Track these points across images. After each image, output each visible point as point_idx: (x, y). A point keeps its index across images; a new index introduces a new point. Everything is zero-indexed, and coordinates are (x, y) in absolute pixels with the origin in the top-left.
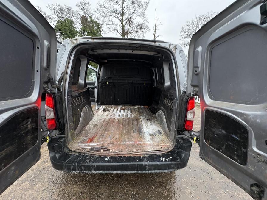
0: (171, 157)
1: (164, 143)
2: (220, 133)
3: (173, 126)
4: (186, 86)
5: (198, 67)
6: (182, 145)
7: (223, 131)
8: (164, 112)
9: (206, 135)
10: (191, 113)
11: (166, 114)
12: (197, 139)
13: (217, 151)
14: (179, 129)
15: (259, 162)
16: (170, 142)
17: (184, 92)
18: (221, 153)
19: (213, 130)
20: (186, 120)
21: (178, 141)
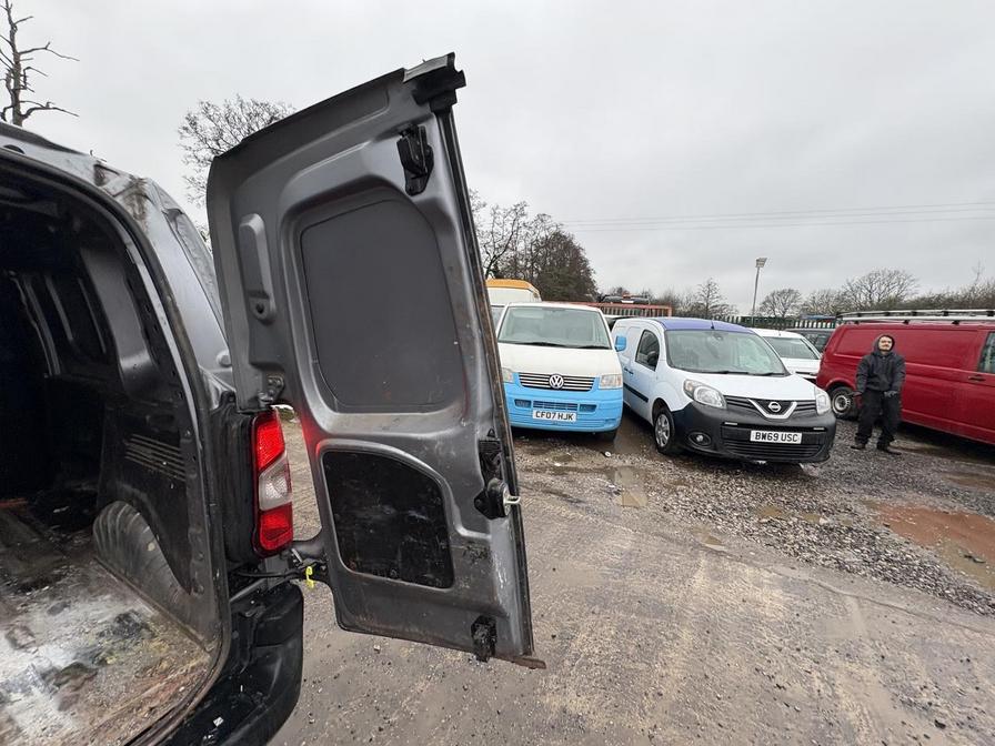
0: (218, 721)
1: (165, 673)
2: (379, 517)
3: (202, 564)
4: (231, 369)
5: (265, 296)
6: (262, 625)
7: (387, 508)
8: (141, 508)
9: (343, 539)
10: (274, 477)
11: (153, 514)
12: (317, 568)
13: (385, 579)
14: (237, 565)
15: (473, 561)
16: (200, 643)
17: (228, 398)
18: (396, 578)
19: (361, 515)
20: (262, 513)
21: (239, 621)
